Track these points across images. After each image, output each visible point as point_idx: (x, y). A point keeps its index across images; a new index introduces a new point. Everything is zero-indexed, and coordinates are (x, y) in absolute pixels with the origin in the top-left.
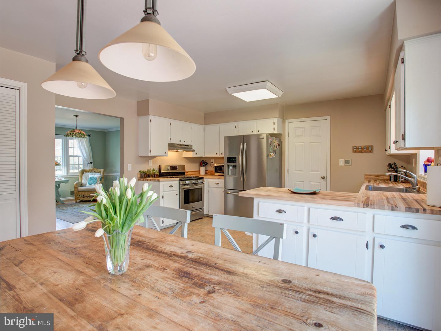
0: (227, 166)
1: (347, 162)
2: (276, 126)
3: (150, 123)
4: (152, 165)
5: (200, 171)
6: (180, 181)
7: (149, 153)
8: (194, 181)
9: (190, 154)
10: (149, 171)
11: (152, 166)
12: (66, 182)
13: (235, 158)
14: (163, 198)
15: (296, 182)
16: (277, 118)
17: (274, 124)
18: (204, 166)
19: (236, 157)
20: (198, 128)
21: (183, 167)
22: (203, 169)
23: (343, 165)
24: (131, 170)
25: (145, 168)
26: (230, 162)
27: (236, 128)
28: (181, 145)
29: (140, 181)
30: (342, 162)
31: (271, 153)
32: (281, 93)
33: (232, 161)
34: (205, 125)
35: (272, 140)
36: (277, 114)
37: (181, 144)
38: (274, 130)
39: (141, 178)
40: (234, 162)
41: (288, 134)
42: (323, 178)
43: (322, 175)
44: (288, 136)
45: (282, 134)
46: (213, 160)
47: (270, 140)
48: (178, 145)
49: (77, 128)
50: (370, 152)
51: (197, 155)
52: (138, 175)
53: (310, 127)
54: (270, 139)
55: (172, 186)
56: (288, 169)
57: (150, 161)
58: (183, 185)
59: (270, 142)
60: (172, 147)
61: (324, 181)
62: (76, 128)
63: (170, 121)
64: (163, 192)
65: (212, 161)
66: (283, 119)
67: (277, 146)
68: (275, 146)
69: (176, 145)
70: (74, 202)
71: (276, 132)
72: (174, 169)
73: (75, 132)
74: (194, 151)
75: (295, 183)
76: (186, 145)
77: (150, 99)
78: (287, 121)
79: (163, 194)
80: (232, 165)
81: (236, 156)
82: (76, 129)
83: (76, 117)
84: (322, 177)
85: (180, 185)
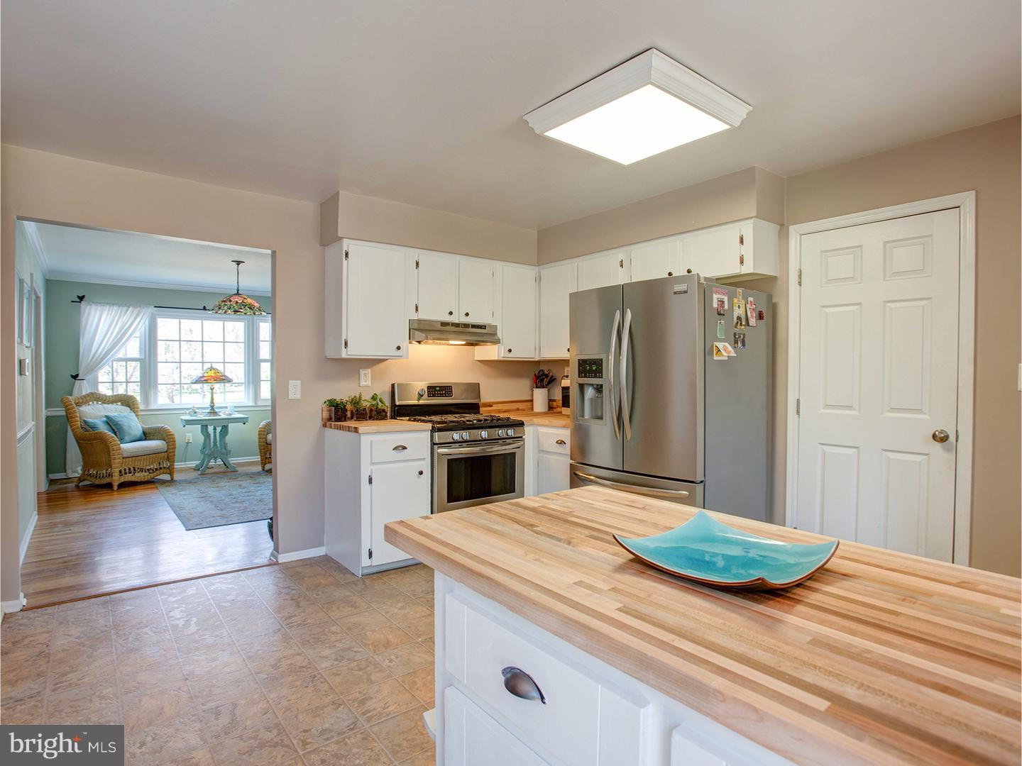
0: (577, 387)
2: (748, 250)
3: (345, 262)
4: (369, 383)
5: (532, 401)
6: (433, 430)
7: (344, 350)
8: (484, 434)
9: (490, 352)
10: (356, 402)
11: (368, 387)
12: (243, 421)
13: (599, 363)
14: (370, 481)
15: (827, 449)
16: (752, 221)
17: (742, 241)
18: (543, 387)
19: (601, 360)
20: (516, 275)
21: (475, 388)
22: (540, 396)
24: (298, 396)
25: (343, 391)
26: (585, 377)
27: (622, 266)
28: (455, 325)
29: (327, 430)
31: (720, 345)
32: (740, 112)
33: (591, 371)
34: (541, 267)
35: (726, 299)
36: (750, 205)
37: (457, 321)
38: (742, 262)
39: (330, 419)
40: (595, 377)
41: (800, 276)
42: (940, 438)
43: (936, 427)
44: (800, 284)
45: (775, 278)
47: (715, 297)
48: (444, 324)
49: (240, 292)
51: (510, 355)
52: (322, 410)
53: (886, 243)
54: (716, 293)
55: (404, 448)
56: (798, 401)
57: (362, 372)
58: (441, 445)
59: (715, 305)
60: (423, 330)
61: (944, 449)
62: (238, 290)
63: (414, 254)
64: (373, 464)
66: (782, 225)
67: (753, 321)
68: (739, 318)
69: (439, 326)
70: (259, 468)
71: (748, 268)
72: (441, 395)
73: (230, 301)
74: (497, 342)
75: (824, 454)
76: (474, 326)
77: (341, 192)
78: (794, 230)
79: (372, 470)
80: (592, 385)
81: (603, 356)
82: (238, 294)
83: (238, 264)
84: (934, 436)
85: (433, 444)
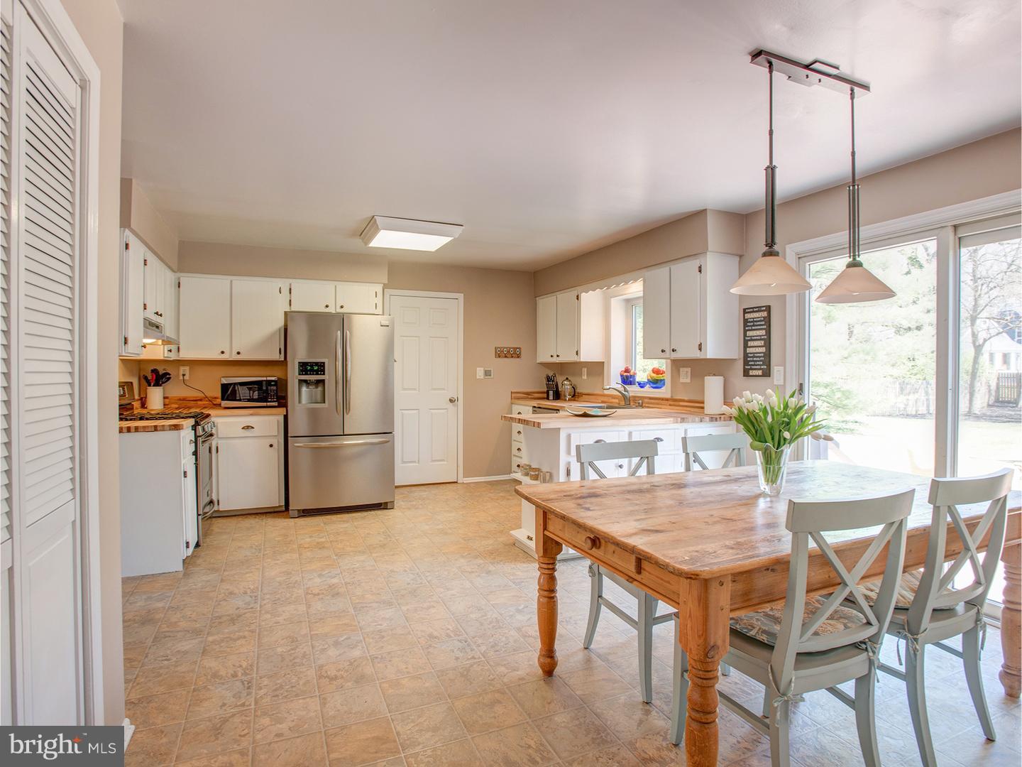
0: (296, 381)
1: (487, 373)
2: (380, 301)
3: (125, 254)
6: (196, 425)
13: (321, 364)
14: (185, 475)
15: (404, 412)
16: (382, 285)
17: (376, 296)
19: (324, 363)
22: (157, 394)
23: (482, 377)
26: (306, 374)
27: (280, 292)
30: (480, 373)
33: (312, 371)
34: (181, 274)
38: (376, 307)
42: (452, 401)
43: (450, 395)
46: (187, 368)
50: (518, 357)
51: (170, 354)
58: (202, 437)
61: (453, 405)
63: (144, 251)
64: (184, 459)
65: (184, 371)
71: (379, 311)
77: (133, 180)
81: (325, 360)
84: (450, 400)
85: (197, 437)
